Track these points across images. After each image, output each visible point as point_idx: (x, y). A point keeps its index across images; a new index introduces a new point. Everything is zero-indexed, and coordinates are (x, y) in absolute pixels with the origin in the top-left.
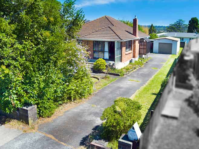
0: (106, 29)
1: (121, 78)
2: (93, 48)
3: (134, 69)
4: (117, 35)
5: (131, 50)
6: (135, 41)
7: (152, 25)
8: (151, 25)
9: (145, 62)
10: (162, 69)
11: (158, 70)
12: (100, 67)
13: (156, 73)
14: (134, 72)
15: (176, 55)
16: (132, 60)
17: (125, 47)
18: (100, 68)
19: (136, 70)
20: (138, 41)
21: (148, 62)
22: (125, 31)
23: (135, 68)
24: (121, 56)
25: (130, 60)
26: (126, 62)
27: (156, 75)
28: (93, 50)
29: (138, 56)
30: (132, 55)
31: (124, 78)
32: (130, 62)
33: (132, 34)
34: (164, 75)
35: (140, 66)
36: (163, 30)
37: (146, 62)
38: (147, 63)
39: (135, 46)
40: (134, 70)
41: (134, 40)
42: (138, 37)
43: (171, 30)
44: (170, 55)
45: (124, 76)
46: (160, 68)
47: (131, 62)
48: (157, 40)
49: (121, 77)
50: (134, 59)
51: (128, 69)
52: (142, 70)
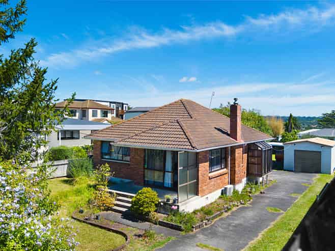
0: (171, 124)
1: (184, 237)
2: (144, 164)
3: (226, 211)
4: (187, 138)
5: (226, 167)
6: (233, 149)
7: (291, 115)
8: (289, 115)
9: (258, 193)
10: (291, 211)
11: (279, 214)
12: (141, 208)
13: (273, 223)
14: (222, 219)
15: (330, 174)
16: (226, 188)
17: (207, 164)
18: (142, 210)
19: (229, 213)
20: (242, 149)
21: (264, 193)
22: (215, 128)
23: (228, 209)
24: (197, 183)
25: (223, 189)
26: (210, 194)
27: (270, 231)
28: (144, 167)
29: (244, 180)
30: (227, 178)
31: (188, 237)
32: (222, 194)
33: (228, 135)
34: (290, 229)
35: (241, 204)
36: (316, 125)
37: (261, 193)
38: (262, 195)
39: (233, 160)
40: (225, 215)
41: (231, 147)
42: (242, 141)
43: (327, 124)
44: (318, 176)
45: (192, 231)
46: (285, 210)
47: (224, 192)
48: (290, 145)
49: (183, 233)
50: (232, 186)
51: (210, 211)
52: (243, 214)
